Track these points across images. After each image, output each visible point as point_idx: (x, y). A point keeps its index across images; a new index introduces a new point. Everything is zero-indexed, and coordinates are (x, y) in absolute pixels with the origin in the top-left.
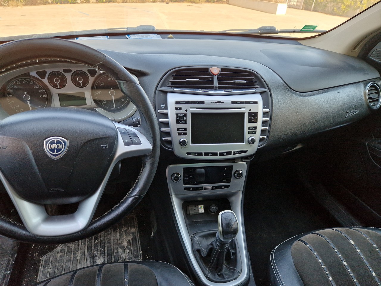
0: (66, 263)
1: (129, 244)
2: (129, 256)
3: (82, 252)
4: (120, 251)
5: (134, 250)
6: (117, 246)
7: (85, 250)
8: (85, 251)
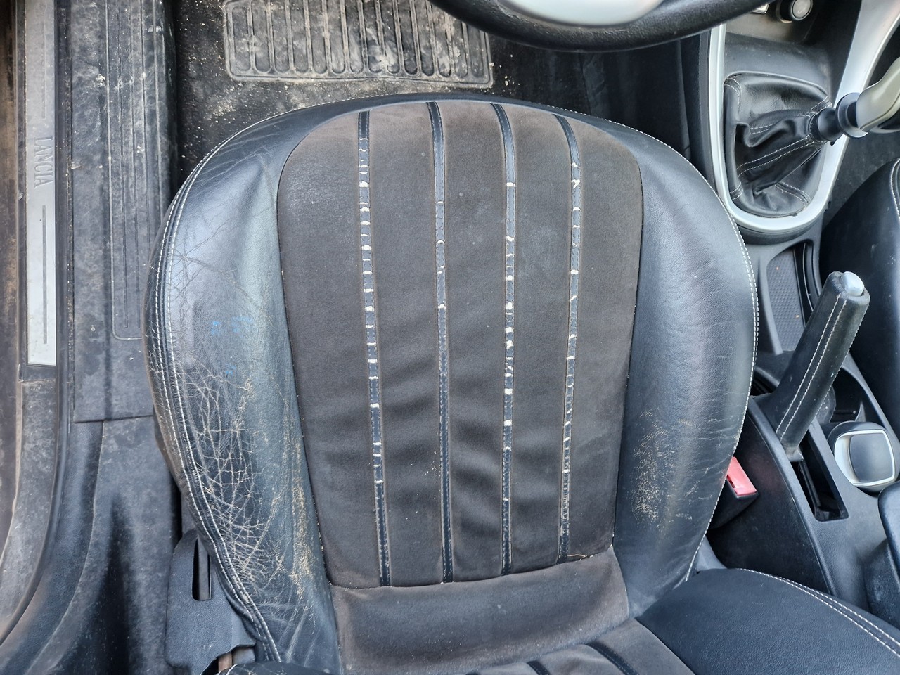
0: (293, 39)
1: (460, 32)
2: (461, 66)
3: (334, 20)
4: (438, 45)
5: (473, 54)
6: (427, 29)
7: (340, 16)
8: (340, 19)
